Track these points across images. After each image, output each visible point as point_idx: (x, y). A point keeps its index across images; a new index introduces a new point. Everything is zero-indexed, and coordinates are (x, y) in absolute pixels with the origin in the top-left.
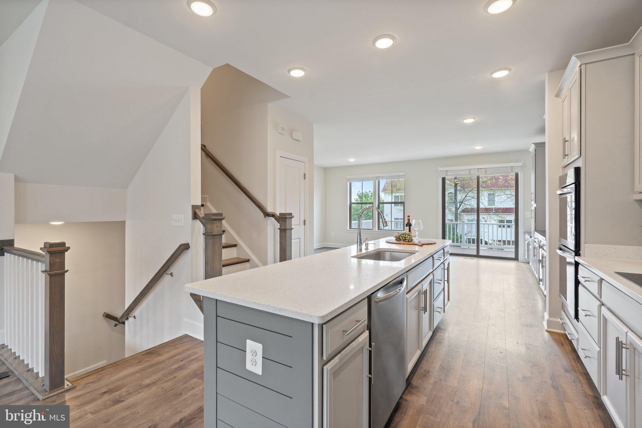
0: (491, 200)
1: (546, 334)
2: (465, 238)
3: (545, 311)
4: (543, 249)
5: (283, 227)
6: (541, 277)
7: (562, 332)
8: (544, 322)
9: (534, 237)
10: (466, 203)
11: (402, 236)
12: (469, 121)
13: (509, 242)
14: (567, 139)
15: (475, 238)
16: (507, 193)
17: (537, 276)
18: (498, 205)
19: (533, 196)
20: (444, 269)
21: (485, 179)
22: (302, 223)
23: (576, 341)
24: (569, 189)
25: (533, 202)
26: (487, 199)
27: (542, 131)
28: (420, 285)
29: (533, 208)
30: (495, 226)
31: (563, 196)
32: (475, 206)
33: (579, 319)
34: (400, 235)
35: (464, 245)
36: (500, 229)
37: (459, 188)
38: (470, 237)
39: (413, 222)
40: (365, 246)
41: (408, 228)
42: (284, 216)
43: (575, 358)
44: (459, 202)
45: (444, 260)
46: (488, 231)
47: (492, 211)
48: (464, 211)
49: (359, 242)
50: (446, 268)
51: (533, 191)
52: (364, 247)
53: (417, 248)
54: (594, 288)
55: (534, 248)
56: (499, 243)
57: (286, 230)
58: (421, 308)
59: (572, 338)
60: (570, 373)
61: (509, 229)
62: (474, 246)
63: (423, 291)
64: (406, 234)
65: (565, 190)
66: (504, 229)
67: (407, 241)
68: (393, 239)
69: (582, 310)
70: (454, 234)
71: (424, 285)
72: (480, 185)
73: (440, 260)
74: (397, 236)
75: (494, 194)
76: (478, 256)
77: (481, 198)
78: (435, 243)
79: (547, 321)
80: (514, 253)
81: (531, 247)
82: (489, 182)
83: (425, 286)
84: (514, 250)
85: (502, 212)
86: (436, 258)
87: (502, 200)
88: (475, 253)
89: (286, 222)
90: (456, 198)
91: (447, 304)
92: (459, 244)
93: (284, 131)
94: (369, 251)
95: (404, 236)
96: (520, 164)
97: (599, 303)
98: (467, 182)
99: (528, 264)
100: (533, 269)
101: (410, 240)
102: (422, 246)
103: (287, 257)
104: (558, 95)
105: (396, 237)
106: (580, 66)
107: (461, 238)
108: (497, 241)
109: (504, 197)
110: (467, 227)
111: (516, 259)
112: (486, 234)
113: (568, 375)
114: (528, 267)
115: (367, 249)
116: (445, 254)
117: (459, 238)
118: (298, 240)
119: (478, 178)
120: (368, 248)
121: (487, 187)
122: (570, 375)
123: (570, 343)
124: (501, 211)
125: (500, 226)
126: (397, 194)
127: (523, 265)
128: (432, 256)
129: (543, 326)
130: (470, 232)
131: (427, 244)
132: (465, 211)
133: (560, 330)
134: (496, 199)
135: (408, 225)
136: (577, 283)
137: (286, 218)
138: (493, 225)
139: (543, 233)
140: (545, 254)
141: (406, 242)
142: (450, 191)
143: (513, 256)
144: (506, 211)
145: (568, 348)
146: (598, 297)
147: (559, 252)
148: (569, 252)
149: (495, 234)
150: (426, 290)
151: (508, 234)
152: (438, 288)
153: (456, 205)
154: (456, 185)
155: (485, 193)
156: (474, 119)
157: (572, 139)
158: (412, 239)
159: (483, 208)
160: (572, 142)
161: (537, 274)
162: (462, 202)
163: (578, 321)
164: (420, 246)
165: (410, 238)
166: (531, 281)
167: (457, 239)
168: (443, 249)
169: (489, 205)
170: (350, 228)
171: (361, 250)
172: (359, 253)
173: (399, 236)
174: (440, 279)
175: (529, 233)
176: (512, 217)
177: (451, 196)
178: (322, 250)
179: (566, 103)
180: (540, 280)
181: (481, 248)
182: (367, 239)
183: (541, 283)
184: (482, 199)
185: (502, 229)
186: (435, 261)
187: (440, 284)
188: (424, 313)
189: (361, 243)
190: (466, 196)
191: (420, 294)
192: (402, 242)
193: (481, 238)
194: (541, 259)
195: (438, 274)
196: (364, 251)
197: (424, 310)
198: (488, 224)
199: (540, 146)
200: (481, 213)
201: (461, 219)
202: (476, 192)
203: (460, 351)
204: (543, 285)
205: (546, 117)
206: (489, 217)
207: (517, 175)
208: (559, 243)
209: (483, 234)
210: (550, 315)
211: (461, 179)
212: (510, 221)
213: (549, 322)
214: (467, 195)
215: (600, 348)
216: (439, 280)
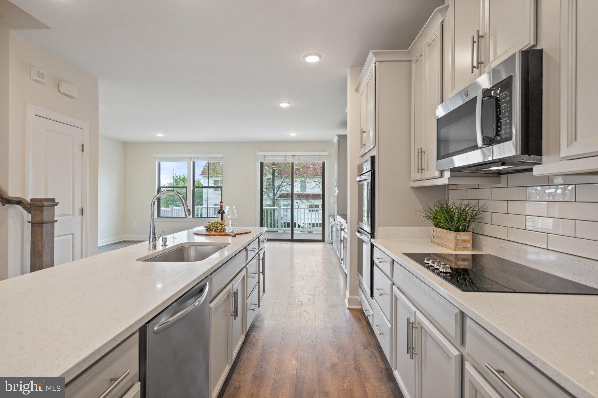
0: (303, 187)
1: (348, 312)
2: (281, 222)
3: (346, 289)
4: (344, 231)
5: (37, 219)
6: (342, 257)
7: (359, 307)
8: (346, 300)
9: (337, 220)
10: (283, 189)
11: (213, 225)
12: (285, 105)
13: (317, 224)
14: (364, 130)
15: (290, 222)
16: (315, 180)
17: (339, 255)
18: (308, 191)
19: (336, 182)
20: (259, 260)
21: (298, 167)
22: (77, 212)
23: (371, 317)
24: (366, 176)
25: (336, 189)
26: (300, 185)
27: (344, 124)
28: (230, 285)
29: (336, 194)
30: (307, 211)
31: (361, 183)
32: (290, 192)
33: (373, 296)
34: (210, 224)
35: (281, 230)
36: (310, 213)
37: (276, 174)
38: (285, 221)
39: (226, 209)
40: (162, 241)
41: (220, 215)
42: (39, 203)
43: (370, 332)
44: (277, 188)
45: (260, 249)
46: (301, 215)
47: (304, 197)
48: (280, 197)
49: (153, 237)
50: (261, 258)
51: (336, 178)
52: (160, 243)
53: (230, 239)
54: (386, 268)
55: (337, 230)
56: (309, 226)
57: (43, 223)
58: (231, 312)
59: (368, 314)
60: (367, 349)
61: (317, 213)
62: (288, 230)
63: (234, 292)
64: (217, 223)
65: (363, 177)
66: (313, 213)
67: (219, 231)
68: (202, 229)
69: (377, 289)
70: (271, 219)
71: (235, 285)
72: (294, 172)
73: (254, 251)
74: (208, 226)
75: (305, 181)
76: (292, 240)
77: (295, 184)
78: (249, 232)
79: (348, 299)
80: (321, 235)
81: (334, 229)
82: (302, 170)
83: (237, 284)
84: (321, 232)
85: (312, 198)
86: (250, 249)
87: (312, 187)
88: (289, 237)
89: (42, 211)
90: (273, 184)
91: (263, 296)
92: (275, 229)
93: (44, 79)
94: (167, 247)
95: (216, 225)
96: (326, 154)
97: (391, 283)
98: (284, 169)
99: (332, 245)
100: (336, 249)
101: (222, 230)
102: (235, 236)
103: (44, 264)
104: (357, 90)
105: (206, 227)
106: (375, 63)
107: (277, 223)
108: (308, 224)
109: (313, 184)
110: (283, 212)
111: (323, 240)
112: (299, 218)
113: (366, 351)
114: (332, 247)
115: (165, 245)
116: (260, 243)
117: (276, 222)
118: (71, 236)
119: (293, 164)
120: (167, 244)
121: (300, 174)
122: (367, 350)
123: (366, 319)
124: (310, 197)
125: (310, 211)
126: (217, 179)
127: (328, 246)
128: (245, 248)
129: (345, 304)
130: (286, 216)
131: (241, 234)
132: (282, 196)
133: (358, 306)
134: (307, 185)
135: (220, 213)
136: (372, 263)
137: (43, 206)
138: (304, 210)
139: (345, 217)
140: (346, 236)
141: (217, 232)
142: (269, 177)
143: (320, 238)
144: (315, 196)
145: (364, 322)
146: (390, 277)
147: (358, 235)
148: (366, 235)
149: (306, 218)
150: (237, 290)
151: (316, 218)
152: (251, 283)
153: (274, 191)
154: (274, 171)
155: (299, 180)
156: (289, 104)
157: (368, 130)
158: (224, 229)
159: (297, 194)
160: (368, 133)
161: (339, 254)
162: (279, 188)
163: (373, 299)
164: (233, 236)
165: (223, 227)
166: (335, 260)
167: (274, 224)
168: (258, 238)
169: (301, 191)
170: (159, 216)
171: (155, 247)
172: (152, 252)
173: (210, 226)
174: (255, 272)
175: (333, 216)
176: (319, 202)
177: (269, 182)
178: (119, 245)
179: (363, 97)
180: (342, 260)
181: (294, 232)
182: (163, 232)
183: (342, 262)
184: (295, 186)
185: (312, 213)
186: (249, 252)
187: (254, 278)
188: (235, 319)
189: (155, 238)
190: (282, 183)
191: (229, 296)
192: (213, 233)
193: (295, 221)
194: (342, 239)
195: (252, 267)
196: (160, 248)
197: (234, 315)
198: (301, 209)
199: (343, 138)
200: (296, 199)
201: (279, 204)
202: (291, 178)
203: (274, 351)
204: (344, 264)
205: (348, 110)
206: (301, 203)
207: (324, 163)
208: (358, 226)
209: (296, 218)
210: (351, 294)
211: (278, 165)
212: (317, 206)
213: (350, 300)
214: (284, 182)
215: (392, 325)
216: (253, 273)
